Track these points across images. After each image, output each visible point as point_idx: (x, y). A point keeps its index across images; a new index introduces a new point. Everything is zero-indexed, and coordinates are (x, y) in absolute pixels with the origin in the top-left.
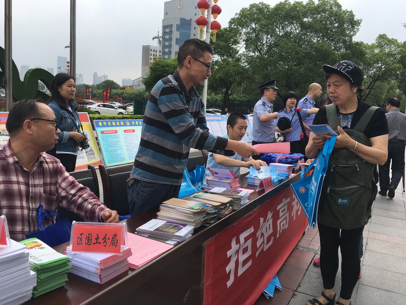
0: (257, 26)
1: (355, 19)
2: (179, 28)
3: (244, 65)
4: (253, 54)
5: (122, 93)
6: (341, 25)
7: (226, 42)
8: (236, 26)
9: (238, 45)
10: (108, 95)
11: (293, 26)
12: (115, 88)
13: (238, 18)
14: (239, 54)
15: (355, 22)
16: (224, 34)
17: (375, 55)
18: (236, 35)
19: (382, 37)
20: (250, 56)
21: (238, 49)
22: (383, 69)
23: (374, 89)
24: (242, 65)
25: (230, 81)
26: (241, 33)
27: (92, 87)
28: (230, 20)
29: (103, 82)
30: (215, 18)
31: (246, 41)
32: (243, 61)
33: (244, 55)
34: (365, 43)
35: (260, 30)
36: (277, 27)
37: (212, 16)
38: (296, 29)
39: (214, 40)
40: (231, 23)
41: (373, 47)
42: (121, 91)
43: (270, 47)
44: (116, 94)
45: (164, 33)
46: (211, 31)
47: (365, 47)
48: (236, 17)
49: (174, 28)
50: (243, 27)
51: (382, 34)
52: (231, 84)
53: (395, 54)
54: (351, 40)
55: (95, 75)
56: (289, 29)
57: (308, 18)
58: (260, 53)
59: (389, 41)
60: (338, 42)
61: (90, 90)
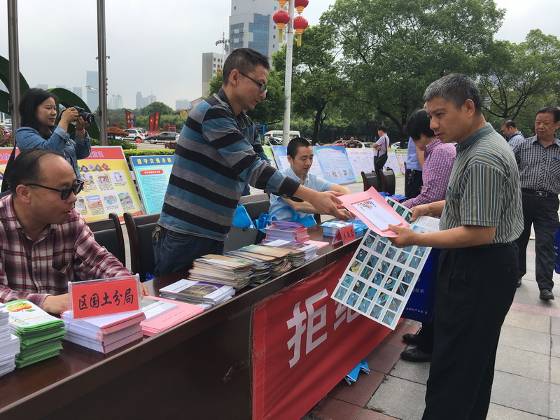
0: (359, 22)
1: (497, 9)
2: (252, 27)
3: (342, 77)
4: (355, 62)
5: (176, 120)
6: (477, 18)
7: (317, 46)
8: (329, 24)
9: (332, 50)
10: (157, 122)
11: (409, 21)
12: (165, 113)
13: (333, 13)
14: (334, 62)
15: (497, 13)
16: (313, 35)
17: (524, 60)
18: (330, 35)
19: (535, 33)
20: (350, 65)
21: (334, 54)
22: (537, 79)
23: (525, 107)
24: (339, 76)
25: (323, 100)
26: (337, 33)
27: (135, 112)
28: (321, 15)
29: (150, 106)
30: (299, 13)
31: (345, 43)
32: (340, 71)
33: (341, 63)
34: (511, 42)
35: (363, 28)
36: (386, 22)
37: (295, 10)
38: (414, 26)
39: (299, 44)
40: (322, 19)
41: (522, 48)
42: (174, 117)
43: (378, 51)
44: (167, 121)
45: (232, 35)
46: (294, 31)
47: (511, 47)
48: (330, 11)
49: (246, 29)
50: (339, 23)
51: (535, 29)
52: (324, 103)
53: (554, 58)
54: (491, 39)
55: (139, 95)
56: (403, 26)
57: (430, 9)
58: (365, 60)
59: (545, 40)
60: (473, 41)
61: (132, 116)
